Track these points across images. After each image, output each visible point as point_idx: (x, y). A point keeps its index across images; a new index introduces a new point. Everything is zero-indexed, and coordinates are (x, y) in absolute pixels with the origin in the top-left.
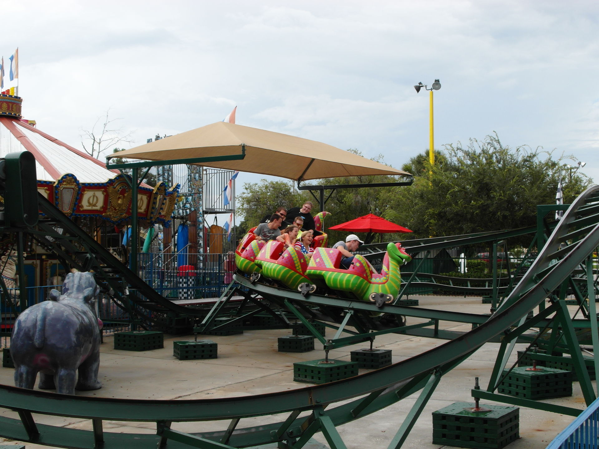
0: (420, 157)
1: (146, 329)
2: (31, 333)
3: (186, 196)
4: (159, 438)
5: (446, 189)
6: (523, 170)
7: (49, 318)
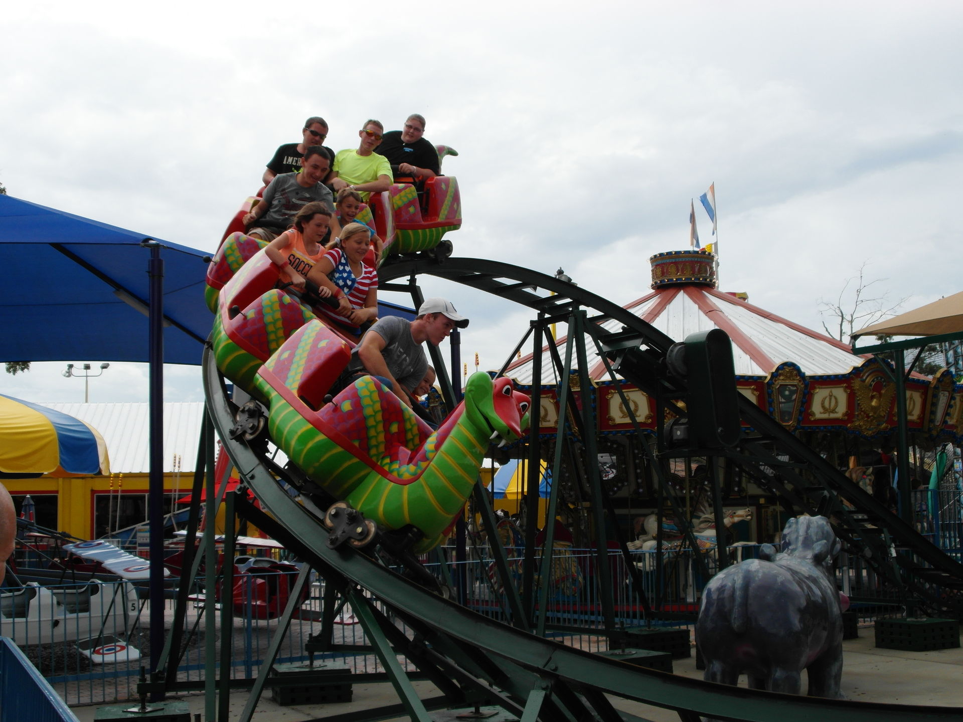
1: (929, 615)
2: (727, 610)
7: (753, 585)
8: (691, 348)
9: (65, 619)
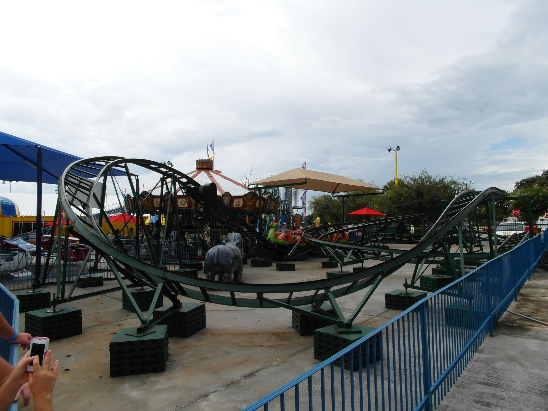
0: (391, 181)
1: (265, 258)
2: (213, 258)
3: (284, 201)
4: (259, 301)
5: (401, 195)
6: (439, 186)
7: (220, 252)
8: (206, 187)
9: (5, 264)
